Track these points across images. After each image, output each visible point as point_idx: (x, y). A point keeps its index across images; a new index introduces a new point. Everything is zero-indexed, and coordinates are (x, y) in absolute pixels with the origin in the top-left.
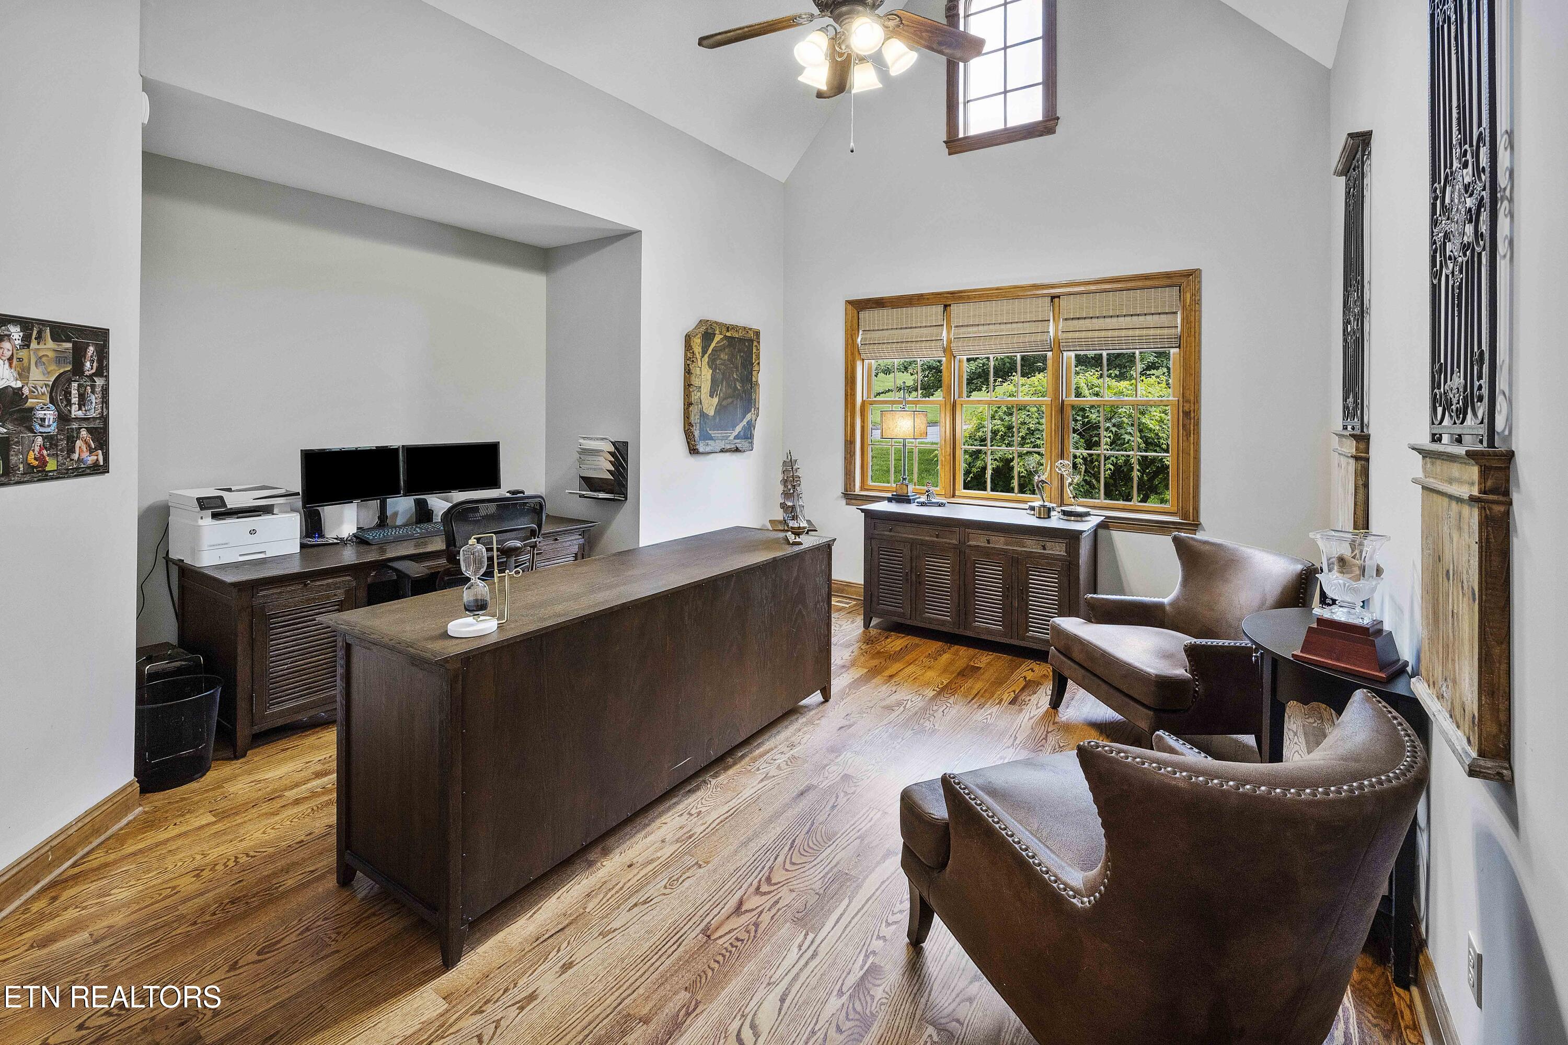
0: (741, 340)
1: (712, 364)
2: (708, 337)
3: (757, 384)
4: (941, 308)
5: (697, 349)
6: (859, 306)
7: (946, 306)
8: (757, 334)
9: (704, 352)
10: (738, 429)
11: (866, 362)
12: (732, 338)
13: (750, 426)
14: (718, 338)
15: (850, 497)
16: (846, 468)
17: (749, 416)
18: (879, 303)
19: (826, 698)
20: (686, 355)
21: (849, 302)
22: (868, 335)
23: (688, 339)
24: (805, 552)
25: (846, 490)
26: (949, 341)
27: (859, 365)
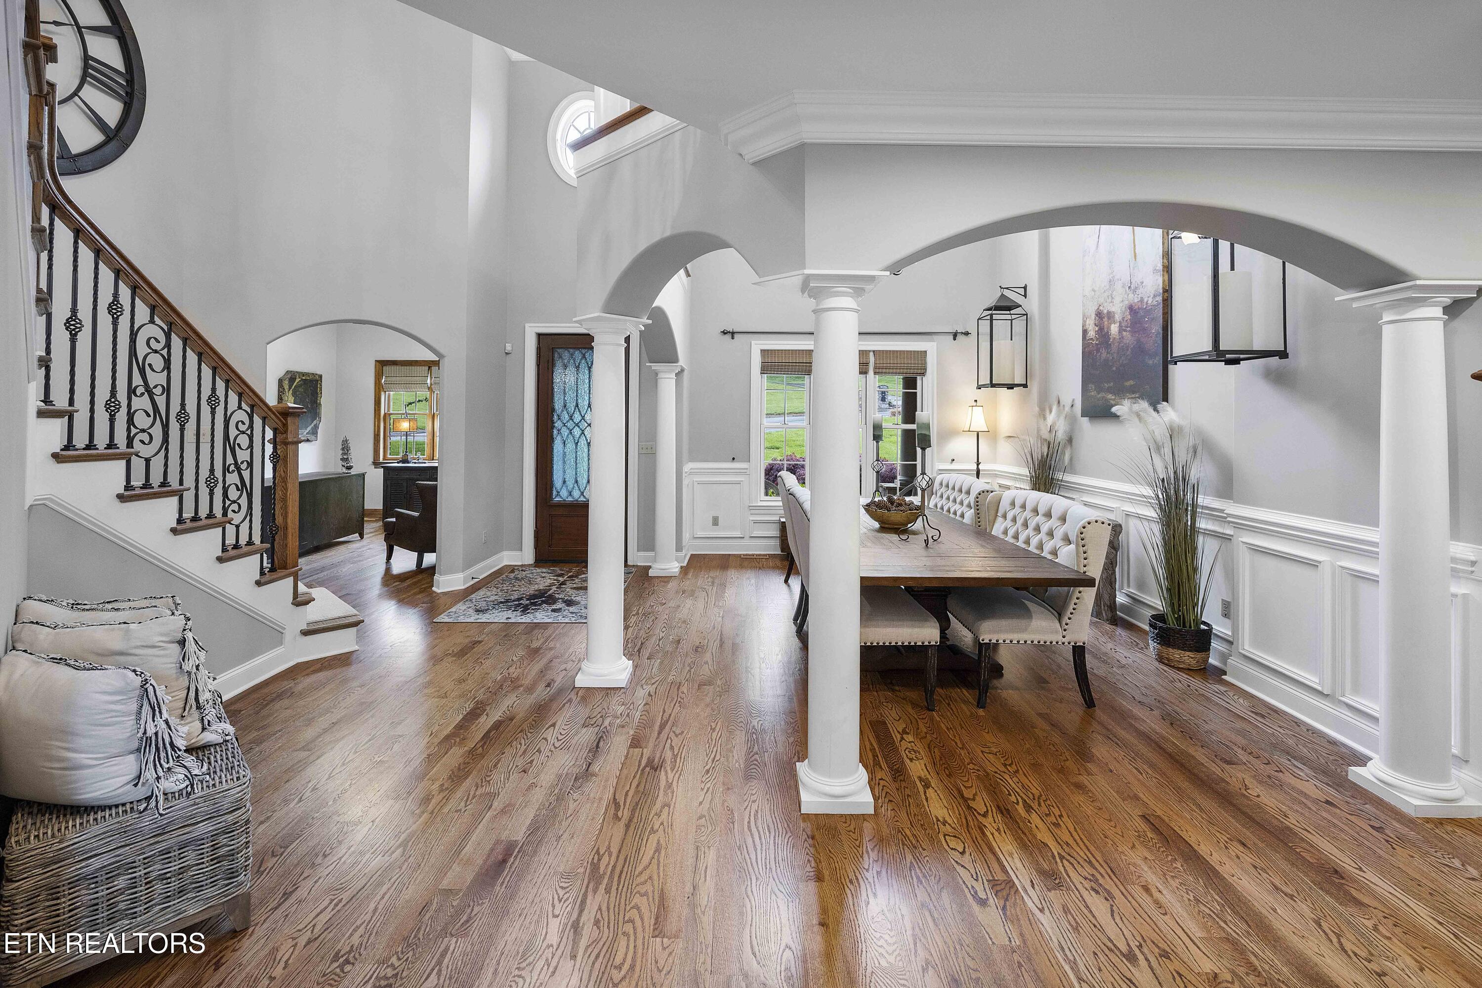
0: (311, 381)
1: (294, 394)
2: (292, 380)
3: (320, 404)
4: (427, 368)
5: (286, 387)
6: (382, 364)
7: (429, 367)
8: (321, 376)
9: (290, 389)
10: (309, 429)
11: (387, 393)
12: (306, 380)
13: (316, 427)
14: (298, 380)
15: (376, 464)
16: (374, 449)
17: (315, 422)
18: (394, 363)
19: (362, 537)
20: (279, 390)
21: (376, 361)
22: (389, 379)
23: (280, 381)
24: (353, 475)
25: (374, 460)
26: (431, 384)
27: (383, 393)
